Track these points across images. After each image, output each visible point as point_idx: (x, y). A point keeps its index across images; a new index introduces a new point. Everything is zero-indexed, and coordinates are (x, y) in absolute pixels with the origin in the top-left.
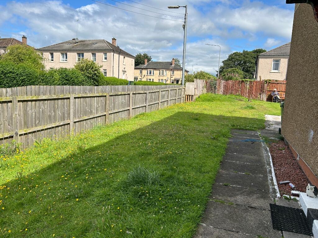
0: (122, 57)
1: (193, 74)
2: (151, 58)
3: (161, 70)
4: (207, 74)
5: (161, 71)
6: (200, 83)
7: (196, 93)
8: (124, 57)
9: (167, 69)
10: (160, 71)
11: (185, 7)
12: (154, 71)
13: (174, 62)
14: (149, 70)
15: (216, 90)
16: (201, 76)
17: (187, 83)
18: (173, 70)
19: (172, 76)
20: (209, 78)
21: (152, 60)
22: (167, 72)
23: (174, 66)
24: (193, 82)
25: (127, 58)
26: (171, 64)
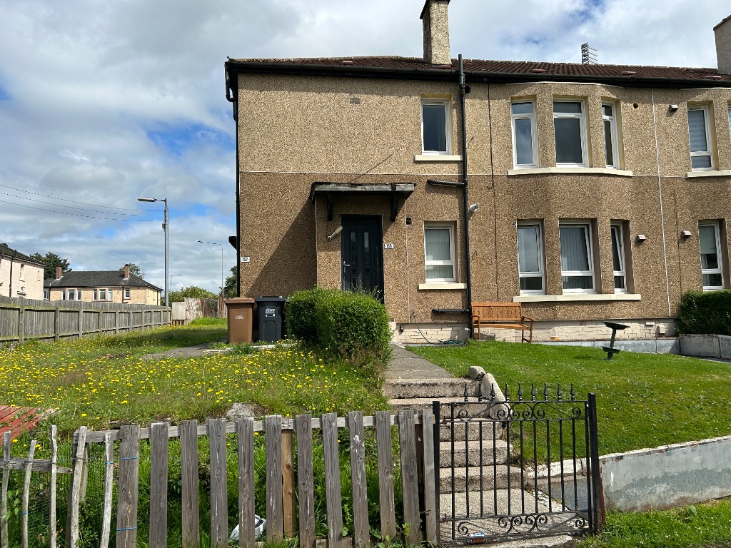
0: (17, 265)
1: (181, 291)
2: (68, 264)
3: (98, 289)
4: (201, 290)
5: (99, 293)
6: (194, 303)
7: (189, 317)
8: (22, 266)
9: (114, 286)
10: (96, 290)
11: (165, 201)
12: (82, 292)
13: (128, 272)
14: (67, 289)
15: (218, 313)
16: (192, 293)
17: (174, 304)
18: (127, 288)
19: (125, 301)
20: (206, 296)
21: (69, 267)
22: (115, 292)
23: (130, 280)
24: (183, 301)
25: (29, 266)
26: (123, 276)
